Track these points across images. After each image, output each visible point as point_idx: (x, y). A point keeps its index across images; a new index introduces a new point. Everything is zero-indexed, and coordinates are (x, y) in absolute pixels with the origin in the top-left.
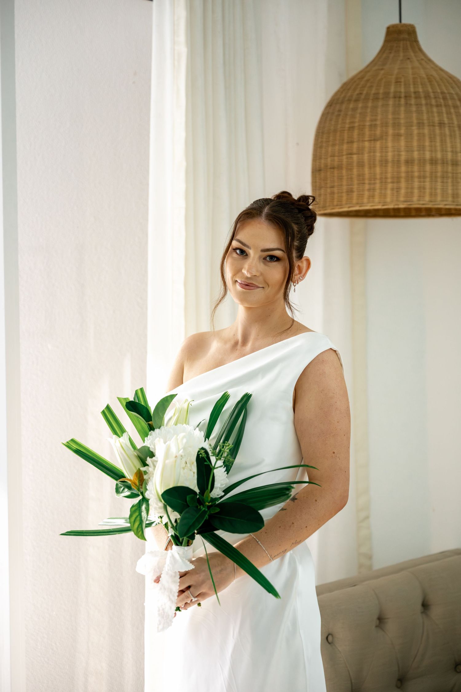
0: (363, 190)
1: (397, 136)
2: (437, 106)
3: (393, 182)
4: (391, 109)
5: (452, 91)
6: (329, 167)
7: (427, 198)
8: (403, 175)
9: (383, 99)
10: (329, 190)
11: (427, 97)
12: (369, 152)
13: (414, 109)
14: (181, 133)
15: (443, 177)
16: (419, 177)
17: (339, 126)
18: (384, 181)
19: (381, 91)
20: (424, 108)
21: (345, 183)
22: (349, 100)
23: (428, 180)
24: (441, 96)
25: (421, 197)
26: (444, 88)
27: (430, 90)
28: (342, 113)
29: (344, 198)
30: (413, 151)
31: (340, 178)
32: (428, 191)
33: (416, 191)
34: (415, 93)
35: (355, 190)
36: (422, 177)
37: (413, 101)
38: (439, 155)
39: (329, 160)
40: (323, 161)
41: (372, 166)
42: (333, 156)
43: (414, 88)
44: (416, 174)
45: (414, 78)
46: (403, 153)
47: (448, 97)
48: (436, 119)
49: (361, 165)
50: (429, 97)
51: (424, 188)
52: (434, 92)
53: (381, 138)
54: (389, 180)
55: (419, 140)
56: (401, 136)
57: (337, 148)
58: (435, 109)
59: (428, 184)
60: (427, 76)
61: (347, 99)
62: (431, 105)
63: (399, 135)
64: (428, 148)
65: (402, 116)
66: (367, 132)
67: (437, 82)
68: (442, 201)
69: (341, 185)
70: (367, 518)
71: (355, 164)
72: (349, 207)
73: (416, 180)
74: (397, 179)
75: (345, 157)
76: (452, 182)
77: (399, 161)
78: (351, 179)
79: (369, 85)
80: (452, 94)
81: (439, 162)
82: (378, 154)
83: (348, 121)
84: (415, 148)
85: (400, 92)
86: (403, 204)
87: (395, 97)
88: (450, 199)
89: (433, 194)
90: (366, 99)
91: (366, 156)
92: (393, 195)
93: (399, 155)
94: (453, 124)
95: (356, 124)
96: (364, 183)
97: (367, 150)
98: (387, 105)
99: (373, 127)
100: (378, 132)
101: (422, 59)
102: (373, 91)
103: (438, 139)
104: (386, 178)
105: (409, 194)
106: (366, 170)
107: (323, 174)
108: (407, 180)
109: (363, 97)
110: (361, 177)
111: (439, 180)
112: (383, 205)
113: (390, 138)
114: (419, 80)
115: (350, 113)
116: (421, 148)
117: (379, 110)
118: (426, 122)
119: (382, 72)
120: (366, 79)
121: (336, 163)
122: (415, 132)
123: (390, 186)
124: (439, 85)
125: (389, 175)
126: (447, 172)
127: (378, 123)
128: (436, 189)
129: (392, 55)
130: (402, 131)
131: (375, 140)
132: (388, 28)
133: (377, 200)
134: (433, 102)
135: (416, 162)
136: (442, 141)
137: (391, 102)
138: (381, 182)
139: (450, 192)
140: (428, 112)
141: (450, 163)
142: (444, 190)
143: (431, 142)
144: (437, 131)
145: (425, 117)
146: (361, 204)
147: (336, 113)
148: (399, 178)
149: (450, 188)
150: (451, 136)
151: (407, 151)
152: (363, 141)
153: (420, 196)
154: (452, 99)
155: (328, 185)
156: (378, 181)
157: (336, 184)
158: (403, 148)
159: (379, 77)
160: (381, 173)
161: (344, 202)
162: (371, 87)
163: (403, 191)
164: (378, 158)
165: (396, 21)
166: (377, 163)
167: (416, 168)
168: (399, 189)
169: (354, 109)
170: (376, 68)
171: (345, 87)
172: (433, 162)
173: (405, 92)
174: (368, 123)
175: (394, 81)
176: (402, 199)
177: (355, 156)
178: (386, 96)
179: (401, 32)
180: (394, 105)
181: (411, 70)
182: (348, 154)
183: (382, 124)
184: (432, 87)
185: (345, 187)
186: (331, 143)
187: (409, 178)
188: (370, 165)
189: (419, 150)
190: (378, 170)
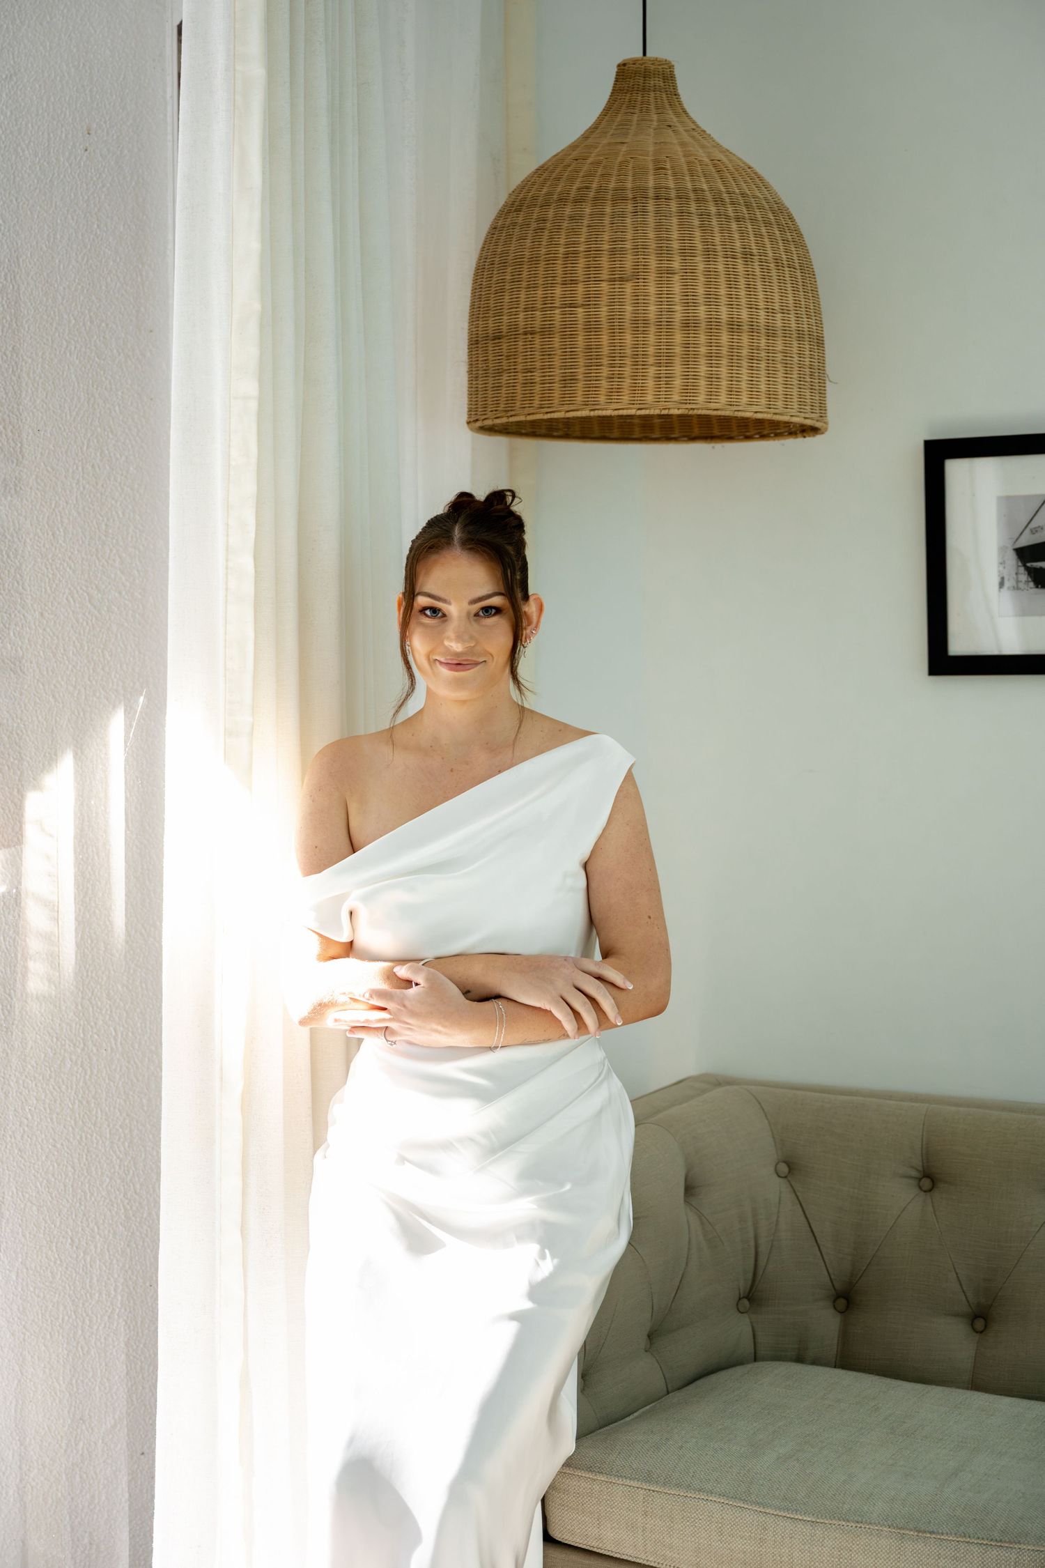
0: (598, 379)
1: (666, 273)
2: (738, 219)
3: (659, 364)
4: (651, 219)
5: (759, 195)
6: (521, 332)
7: (723, 398)
8: (678, 350)
9: (634, 199)
10: (520, 377)
11: (718, 201)
12: (611, 304)
13: (696, 221)
14: (250, 243)
15: (751, 358)
16: (709, 356)
17: (543, 251)
18: (639, 361)
19: (629, 185)
20: (714, 222)
21: (557, 362)
22: (562, 200)
23: (724, 362)
24: (741, 201)
25: (712, 394)
26: (744, 185)
27: (722, 188)
28: (548, 225)
30: (695, 304)
31: (547, 354)
32: (724, 383)
33: (703, 383)
34: (695, 190)
35: (581, 377)
36: (713, 356)
37: (693, 207)
38: (744, 314)
39: (521, 315)
40: (505, 320)
41: (616, 330)
42: (530, 308)
43: (693, 181)
44: (703, 350)
45: (689, 163)
46: (678, 308)
47: (754, 205)
48: (738, 245)
49: (592, 327)
50: (722, 200)
51: (718, 378)
52: (729, 192)
53: (635, 276)
54: (651, 360)
55: (708, 284)
56: (673, 273)
57: (540, 292)
58: (734, 226)
59: (724, 372)
60: (711, 161)
61: (555, 197)
62: (727, 217)
63: (671, 272)
64: (724, 300)
65: (675, 235)
66: (605, 262)
67: (731, 174)
69: (551, 367)
71: (580, 327)
73: (703, 361)
74: (665, 359)
75: (557, 311)
76: (768, 368)
77: (669, 323)
78: (573, 356)
79: (600, 171)
80: (758, 197)
81: (745, 328)
82: (629, 308)
83: (562, 241)
84: (701, 300)
85: (667, 188)
86: (678, 407)
87: (657, 198)
88: (763, 401)
90: (598, 200)
91: (604, 311)
92: (658, 388)
93: (671, 311)
94: (765, 255)
95: (582, 248)
96: (599, 365)
97: (604, 300)
98: (645, 212)
99: (617, 253)
100: (628, 264)
101: (693, 129)
102: (612, 185)
103: (742, 281)
104: (645, 355)
105: (689, 390)
106: (605, 339)
107: (505, 346)
108: (686, 363)
109: (592, 194)
110: (592, 351)
113: (652, 277)
114: (699, 168)
115: (565, 225)
116: (712, 298)
117: (629, 221)
118: (719, 248)
119: (624, 148)
121: (537, 324)
122: (701, 267)
123: (652, 371)
124: (735, 180)
125: (651, 350)
126: (759, 349)
127: (628, 245)
128: (738, 380)
129: (635, 118)
130: (676, 265)
131: (621, 280)
132: (620, 66)
133: (626, 398)
134: (730, 210)
135: (703, 325)
136: (748, 286)
138: (635, 364)
139: (763, 387)
140: (722, 232)
141: (763, 329)
142: (752, 384)
143: (729, 287)
144: (741, 268)
145: (717, 240)
147: (534, 225)
148: (670, 356)
149: (763, 379)
150: (763, 277)
151: (686, 304)
152: (598, 281)
153: (710, 394)
154: (760, 207)
155: (520, 367)
156: (628, 361)
157: (538, 364)
158: (678, 298)
159: (620, 159)
160: (635, 346)
161: (556, 401)
162: (605, 175)
163: (678, 382)
164: (628, 316)
165: (635, 52)
166: (627, 325)
167: (703, 338)
168: (670, 377)
169: (576, 218)
170: (605, 141)
171: (547, 173)
172: (734, 327)
173: (678, 190)
174: (606, 247)
175: (651, 166)
176: (676, 397)
177: (580, 310)
178: (640, 195)
179: (646, 74)
180: (657, 212)
181: (679, 149)
182: (564, 306)
183: (635, 248)
184: (724, 182)
185: (558, 371)
186: (524, 284)
187: (689, 357)
188: (612, 328)
189: (707, 304)
190: (628, 339)
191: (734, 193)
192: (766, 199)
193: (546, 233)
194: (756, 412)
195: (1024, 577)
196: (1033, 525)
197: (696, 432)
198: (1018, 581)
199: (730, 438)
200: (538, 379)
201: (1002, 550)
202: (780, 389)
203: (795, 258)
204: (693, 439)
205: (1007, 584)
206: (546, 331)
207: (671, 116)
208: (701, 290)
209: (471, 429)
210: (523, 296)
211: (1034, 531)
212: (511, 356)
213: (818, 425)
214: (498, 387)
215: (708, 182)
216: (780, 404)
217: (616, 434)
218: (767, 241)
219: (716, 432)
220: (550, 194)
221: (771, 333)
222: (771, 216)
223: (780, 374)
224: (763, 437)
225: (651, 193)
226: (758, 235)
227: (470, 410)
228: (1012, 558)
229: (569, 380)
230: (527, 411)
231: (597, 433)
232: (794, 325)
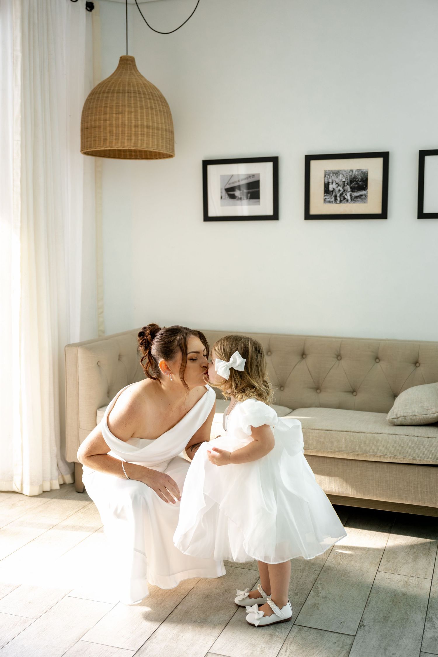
0: (112, 139)
1: (130, 112)
2: (149, 99)
3: (128, 136)
4: (126, 98)
5: (155, 92)
6: (93, 127)
7: (145, 145)
8: (133, 132)
9: (122, 93)
10: (93, 139)
11: (144, 94)
12: (116, 120)
13: (138, 99)
14: (18, 100)
15: (152, 135)
16: (141, 134)
17: (99, 106)
18: (123, 135)
19: (121, 88)
20: (143, 99)
21: (102, 135)
22: (104, 92)
23: (145, 136)
24: (150, 94)
25: (142, 145)
26: (151, 90)
27: (145, 91)
28: (100, 99)
29: (102, 143)
30: (138, 121)
31: (100, 133)
32: (145, 142)
33: (140, 141)
34: (138, 91)
35: (108, 139)
36: (142, 134)
37: (137, 95)
38: (151, 124)
39: (93, 123)
40: (89, 124)
41: (117, 126)
42: (95, 121)
43: (138, 89)
44: (140, 133)
45: (137, 84)
46: (133, 121)
47: (154, 95)
48: (149, 106)
49: (111, 126)
51: (144, 140)
52: (147, 92)
53: (122, 113)
54: (126, 135)
55: (141, 115)
56: (132, 112)
57: (98, 117)
58: (148, 101)
59: (145, 138)
60: (143, 83)
61: (102, 91)
62: (146, 98)
63: (131, 112)
64: (145, 120)
65: (132, 102)
66: (114, 109)
67: (148, 87)
68: (152, 147)
69: (100, 136)
70: (102, 312)
71: (108, 126)
72: (105, 148)
73: (140, 136)
74: (130, 135)
75: (102, 121)
76: (157, 138)
77: (131, 125)
78: (106, 133)
79: (114, 85)
81: (151, 127)
82: (120, 121)
83: (103, 103)
84: (139, 119)
85: (131, 90)
86: (133, 148)
87: (128, 92)
88: (156, 147)
89: (148, 144)
90: (113, 92)
91: (114, 122)
93: (131, 122)
94: (157, 109)
95: (108, 105)
96: (113, 136)
97: (114, 119)
98: (125, 96)
99: (117, 107)
100: (120, 110)
101: (139, 75)
102: (117, 89)
103: (150, 116)
104: (125, 134)
105: (136, 142)
106: (114, 129)
107: (89, 131)
108: (135, 136)
109: (111, 91)
110: (111, 132)
111: (151, 137)
112: (123, 148)
113: (126, 113)
114: (140, 85)
115: (104, 99)
116: (142, 119)
117: (121, 98)
118: (144, 106)
119: (120, 79)
120: (111, 82)
121: (97, 125)
122: (139, 111)
123: (126, 138)
124: (149, 89)
125: (126, 132)
126: (154, 133)
127: (120, 105)
128: (149, 141)
129: (124, 71)
130: (133, 110)
131: (119, 113)
132: (121, 57)
133: (120, 145)
134: (147, 96)
135: (140, 126)
136: (152, 117)
137: (126, 95)
138: (122, 136)
139: (156, 143)
140: (145, 102)
141: (156, 128)
142: (153, 142)
143: (147, 117)
144: (150, 112)
145: (144, 104)
146: (111, 147)
147: (96, 99)
148: (131, 134)
149: (156, 141)
150: (156, 114)
151: (135, 121)
152: (112, 114)
153: (141, 144)
154: (156, 96)
155: (93, 136)
156: (120, 135)
157: (97, 136)
158: (133, 119)
159: (119, 82)
160: (122, 131)
161: (102, 145)
162: (115, 86)
163: (133, 141)
164: (120, 123)
165: (124, 54)
166: (120, 125)
167: (140, 130)
168: (131, 140)
169: (107, 97)
170: (116, 76)
171: (100, 85)
172: (148, 127)
173: (134, 91)
174: (114, 105)
175: (127, 84)
176: (132, 145)
177: (108, 121)
178: (124, 91)
179: (127, 60)
180: (128, 96)
181: (135, 80)
182: (104, 120)
183: (122, 105)
184: (146, 89)
185: (102, 137)
186: (94, 114)
187: (136, 134)
188: (116, 126)
189: (141, 121)
190: (120, 129)
191: (148, 92)
192: (158, 94)
193: (99, 101)
194: (154, 149)
195: (227, 196)
196: (229, 183)
197: (144, 157)
198: (225, 197)
199: (152, 159)
200: (97, 139)
201: (221, 189)
202: (160, 144)
203: (165, 110)
204: (142, 159)
205: (223, 198)
206: (99, 127)
207: (134, 72)
208: (139, 117)
209: (82, 153)
210: (93, 117)
211: (229, 184)
212: (91, 133)
213: (171, 154)
214: (87, 141)
215: (142, 89)
216: (160, 148)
217: (122, 157)
218: (157, 105)
219: (149, 157)
220: (100, 91)
221: (158, 129)
222: (159, 99)
223: (160, 140)
224: (160, 158)
225: (126, 91)
226: (155, 103)
227: (81, 148)
228: (224, 191)
229: (105, 140)
230: (94, 148)
231: (117, 156)
232: (164, 127)
